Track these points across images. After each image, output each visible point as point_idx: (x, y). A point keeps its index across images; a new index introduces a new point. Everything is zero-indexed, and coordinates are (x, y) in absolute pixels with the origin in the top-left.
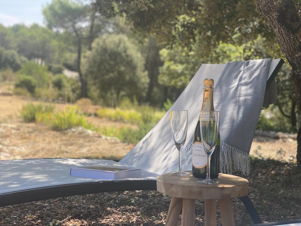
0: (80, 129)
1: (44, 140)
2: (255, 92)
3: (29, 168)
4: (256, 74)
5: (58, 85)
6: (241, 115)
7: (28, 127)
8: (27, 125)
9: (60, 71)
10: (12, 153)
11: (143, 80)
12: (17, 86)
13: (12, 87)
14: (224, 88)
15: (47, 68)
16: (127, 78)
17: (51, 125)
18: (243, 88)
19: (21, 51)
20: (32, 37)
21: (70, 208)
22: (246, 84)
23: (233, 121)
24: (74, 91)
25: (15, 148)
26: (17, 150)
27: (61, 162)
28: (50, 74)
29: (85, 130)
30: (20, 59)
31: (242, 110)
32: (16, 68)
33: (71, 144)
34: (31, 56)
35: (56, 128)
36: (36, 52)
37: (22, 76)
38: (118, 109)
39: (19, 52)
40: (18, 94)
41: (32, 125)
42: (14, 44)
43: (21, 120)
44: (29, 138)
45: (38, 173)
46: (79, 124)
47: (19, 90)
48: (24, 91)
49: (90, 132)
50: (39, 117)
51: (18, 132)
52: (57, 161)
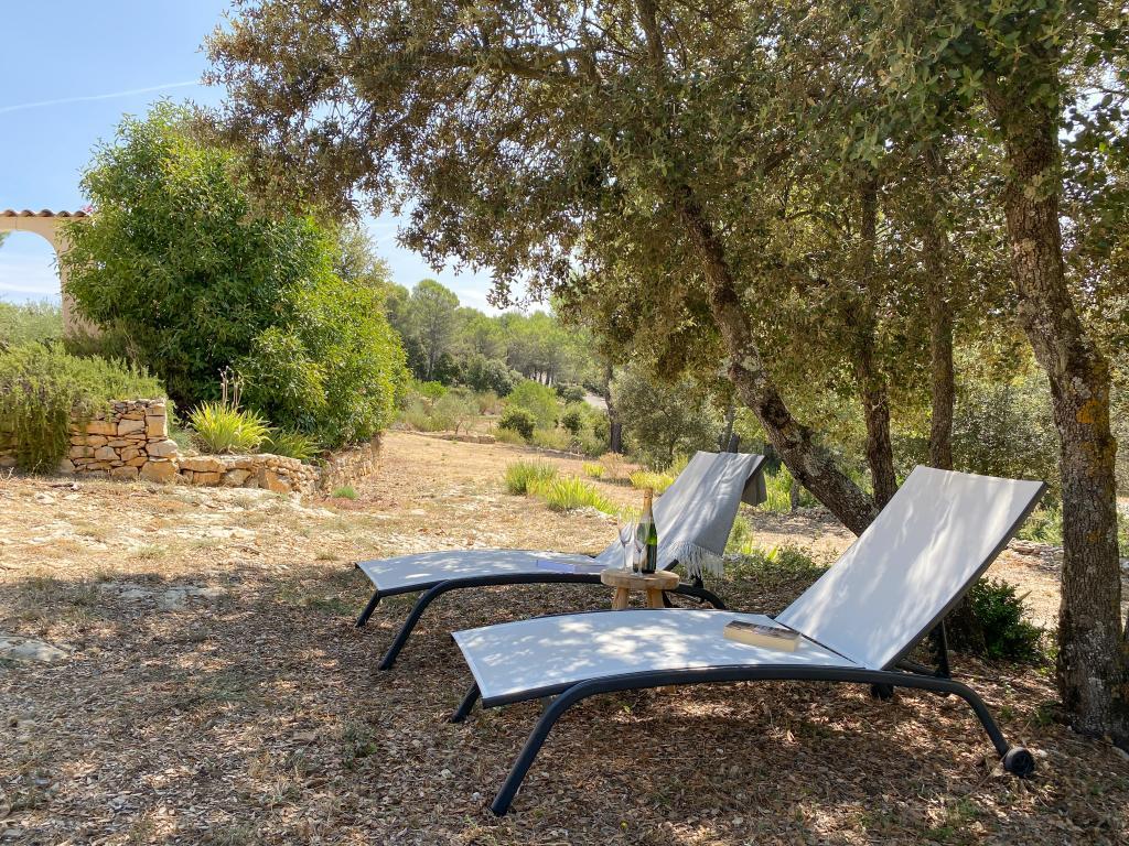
0: (590, 509)
1: (534, 525)
2: (732, 491)
3: (500, 558)
4: (739, 471)
5: (573, 424)
6: (714, 515)
7: (515, 503)
8: (514, 499)
9: (578, 398)
10: (488, 542)
11: (715, 423)
12: (504, 425)
13: (495, 425)
14: (709, 484)
15: (555, 391)
16: (688, 419)
17: (548, 502)
18: (724, 485)
19: (512, 360)
20: (533, 336)
21: (545, 607)
22: (727, 481)
23: (705, 521)
24: (598, 435)
25: (492, 535)
26: (496, 538)
27: (532, 554)
28: (561, 402)
29: (597, 512)
30: (510, 375)
31: (716, 510)
32: (504, 391)
33: (571, 534)
34: (528, 370)
35: (555, 508)
36: (537, 362)
37: (512, 408)
38: (665, 475)
39: (508, 363)
40: (503, 439)
41: (520, 499)
42: (501, 349)
43: (505, 488)
44: (513, 521)
45: (508, 562)
46: (589, 502)
47: (506, 432)
48: (515, 434)
49: (603, 515)
50: (531, 487)
51: (499, 510)
52: (529, 553)
